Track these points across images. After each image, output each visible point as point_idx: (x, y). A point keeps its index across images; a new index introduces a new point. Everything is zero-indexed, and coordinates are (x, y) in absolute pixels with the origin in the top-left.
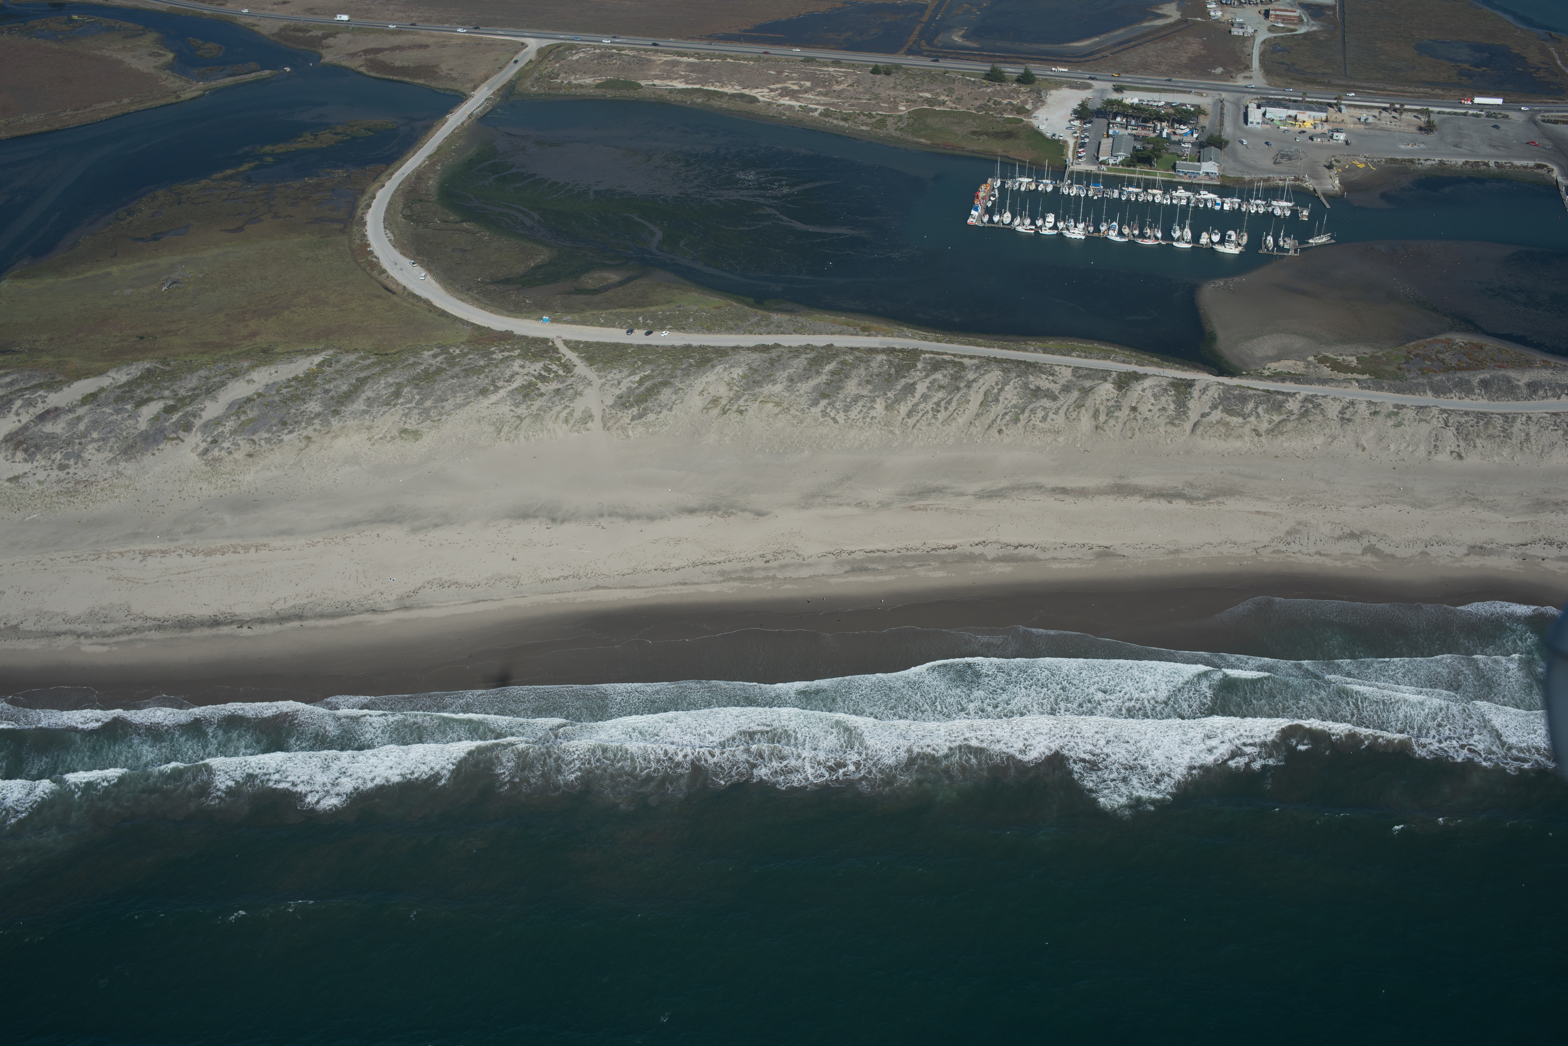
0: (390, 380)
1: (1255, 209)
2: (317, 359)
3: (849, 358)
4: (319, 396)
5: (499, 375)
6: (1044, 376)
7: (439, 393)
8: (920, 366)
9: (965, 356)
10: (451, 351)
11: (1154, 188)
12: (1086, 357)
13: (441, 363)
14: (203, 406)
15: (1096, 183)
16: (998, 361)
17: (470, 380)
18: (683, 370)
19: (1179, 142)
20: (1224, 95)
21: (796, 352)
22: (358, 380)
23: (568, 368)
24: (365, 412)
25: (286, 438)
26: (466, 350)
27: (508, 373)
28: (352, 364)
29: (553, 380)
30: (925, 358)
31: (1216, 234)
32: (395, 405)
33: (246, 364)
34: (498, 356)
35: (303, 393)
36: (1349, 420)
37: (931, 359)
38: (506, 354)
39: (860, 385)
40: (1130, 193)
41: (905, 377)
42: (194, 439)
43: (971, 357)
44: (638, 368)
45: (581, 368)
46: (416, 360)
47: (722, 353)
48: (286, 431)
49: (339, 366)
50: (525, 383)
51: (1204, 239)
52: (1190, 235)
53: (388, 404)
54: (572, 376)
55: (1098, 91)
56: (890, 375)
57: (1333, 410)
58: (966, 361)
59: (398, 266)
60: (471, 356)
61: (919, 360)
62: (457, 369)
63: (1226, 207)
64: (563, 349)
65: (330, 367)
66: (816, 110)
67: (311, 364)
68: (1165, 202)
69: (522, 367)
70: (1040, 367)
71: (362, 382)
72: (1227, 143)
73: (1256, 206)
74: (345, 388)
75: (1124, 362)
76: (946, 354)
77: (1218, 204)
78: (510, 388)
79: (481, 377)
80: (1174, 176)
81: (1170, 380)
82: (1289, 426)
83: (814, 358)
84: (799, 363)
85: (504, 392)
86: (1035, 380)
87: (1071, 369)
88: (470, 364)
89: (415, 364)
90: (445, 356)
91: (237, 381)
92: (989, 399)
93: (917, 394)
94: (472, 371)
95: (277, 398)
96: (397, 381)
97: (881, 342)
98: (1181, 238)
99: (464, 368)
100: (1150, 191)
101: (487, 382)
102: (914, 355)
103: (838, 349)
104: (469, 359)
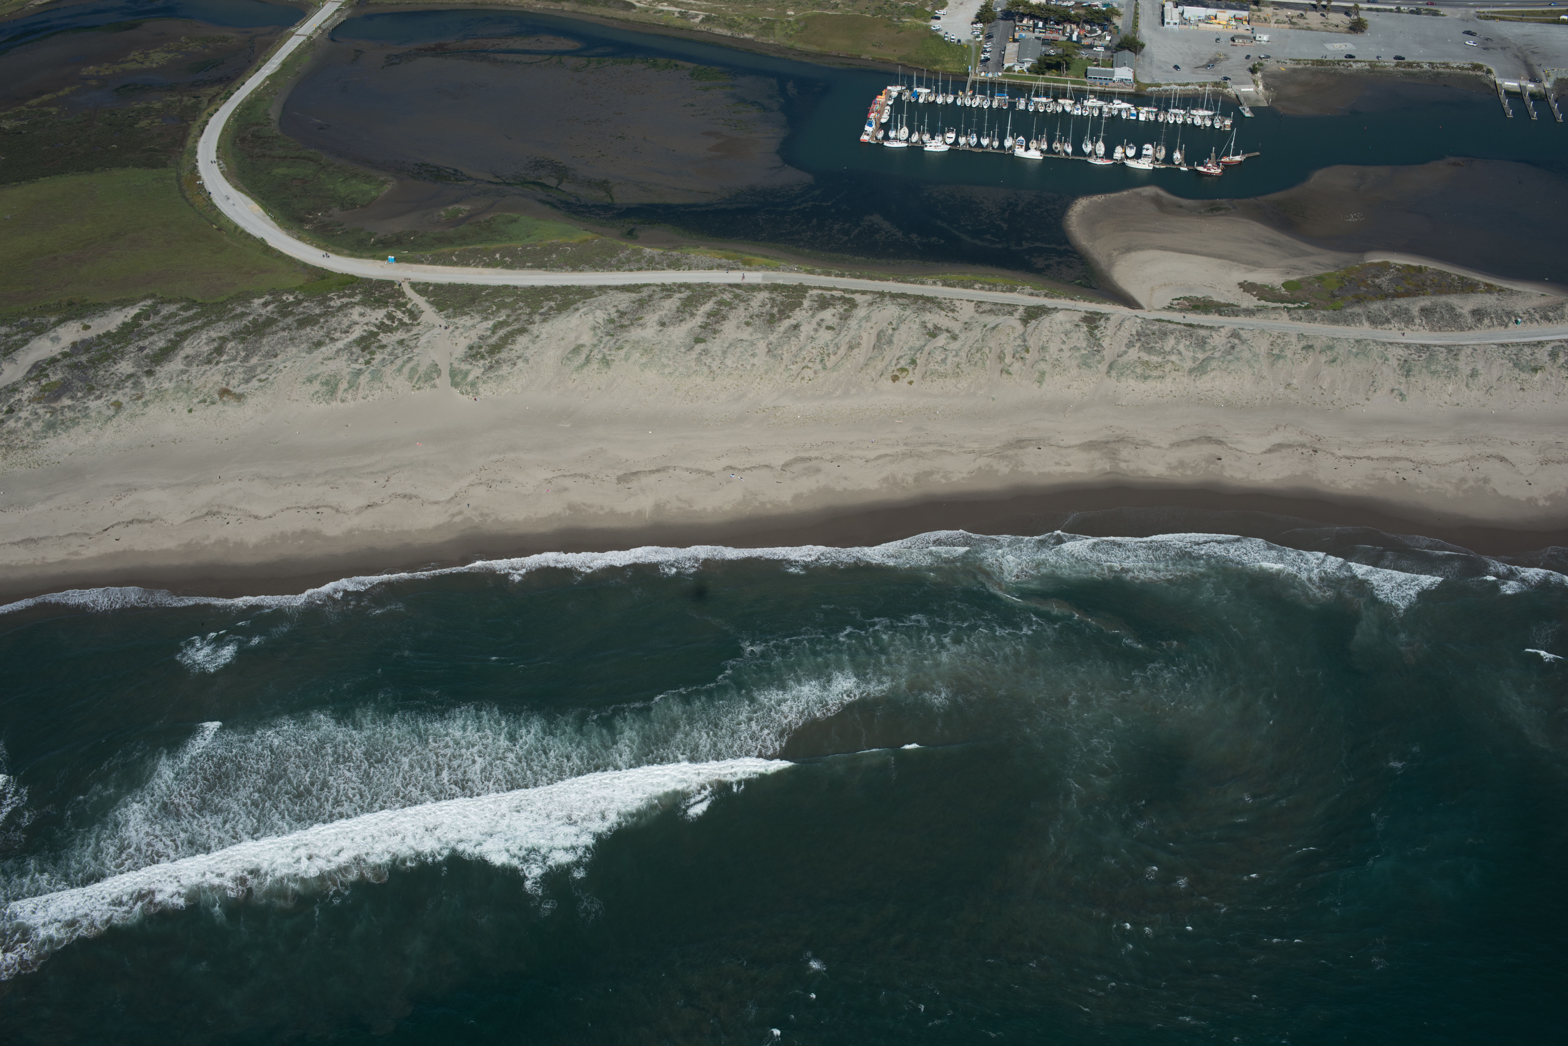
0: (213, 334)
1: (1173, 118)
2: (133, 311)
3: (727, 296)
4: (132, 355)
5: (336, 325)
6: (943, 313)
7: (267, 348)
8: (806, 303)
9: (856, 292)
10: (284, 298)
11: (1064, 97)
12: (990, 290)
13: (272, 313)
15: (1001, 92)
16: (894, 296)
17: (303, 332)
18: (541, 314)
19: (1091, 47)
21: (669, 290)
22: (177, 334)
23: (414, 314)
24: (183, 372)
25: (93, 404)
26: (301, 297)
27: (346, 322)
28: (172, 315)
29: (397, 329)
30: (811, 296)
31: (1131, 148)
32: (217, 363)
33: (53, 319)
34: (336, 303)
35: (115, 352)
36: (1279, 357)
37: (819, 296)
39: (738, 328)
40: (1038, 103)
41: (789, 317)
43: (864, 293)
44: (492, 314)
45: (429, 314)
46: (243, 309)
47: (586, 293)
48: (92, 397)
49: (157, 319)
50: (365, 334)
51: (1118, 153)
52: (1103, 149)
53: (209, 362)
54: (419, 324)
56: (772, 316)
57: (1262, 346)
58: (857, 297)
59: (231, 202)
60: (306, 304)
61: (805, 297)
62: (290, 320)
63: (1142, 118)
64: (410, 293)
65: (148, 319)
66: (697, 16)
67: (126, 316)
68: (1075, 112)
69: (362, 315)
70: (939, 303)
71: (182, 337)
72: (1143, 46)
73: (1175, 116)
74: (162, 344)
75: (1032, 294)
76: (835, 289)
77: (1133, 115)
78: (346, 341)
79: (316, 328)
80: (1085, 84)
81: (1083, 315)
82: (1214, 364)
83: (688, 298)
84: (672, 303)
85: (340, 345)
86: (934, 318)
87: (973, 303)
88: (304, 313)
89: (243, 315)
90: (277, 304)
91: (40, 339)
92: (882, 340)
93: (802, 337)
94: (307, 321)
95: (84, 358)
96: (221, 335)
97: (764, 278)
98: (1093, 153)
99: (297, 317)
100: (1060, 101)
101: (321, 333)
102: (801, 290)
103: (715, 286)
104: (304, 307)
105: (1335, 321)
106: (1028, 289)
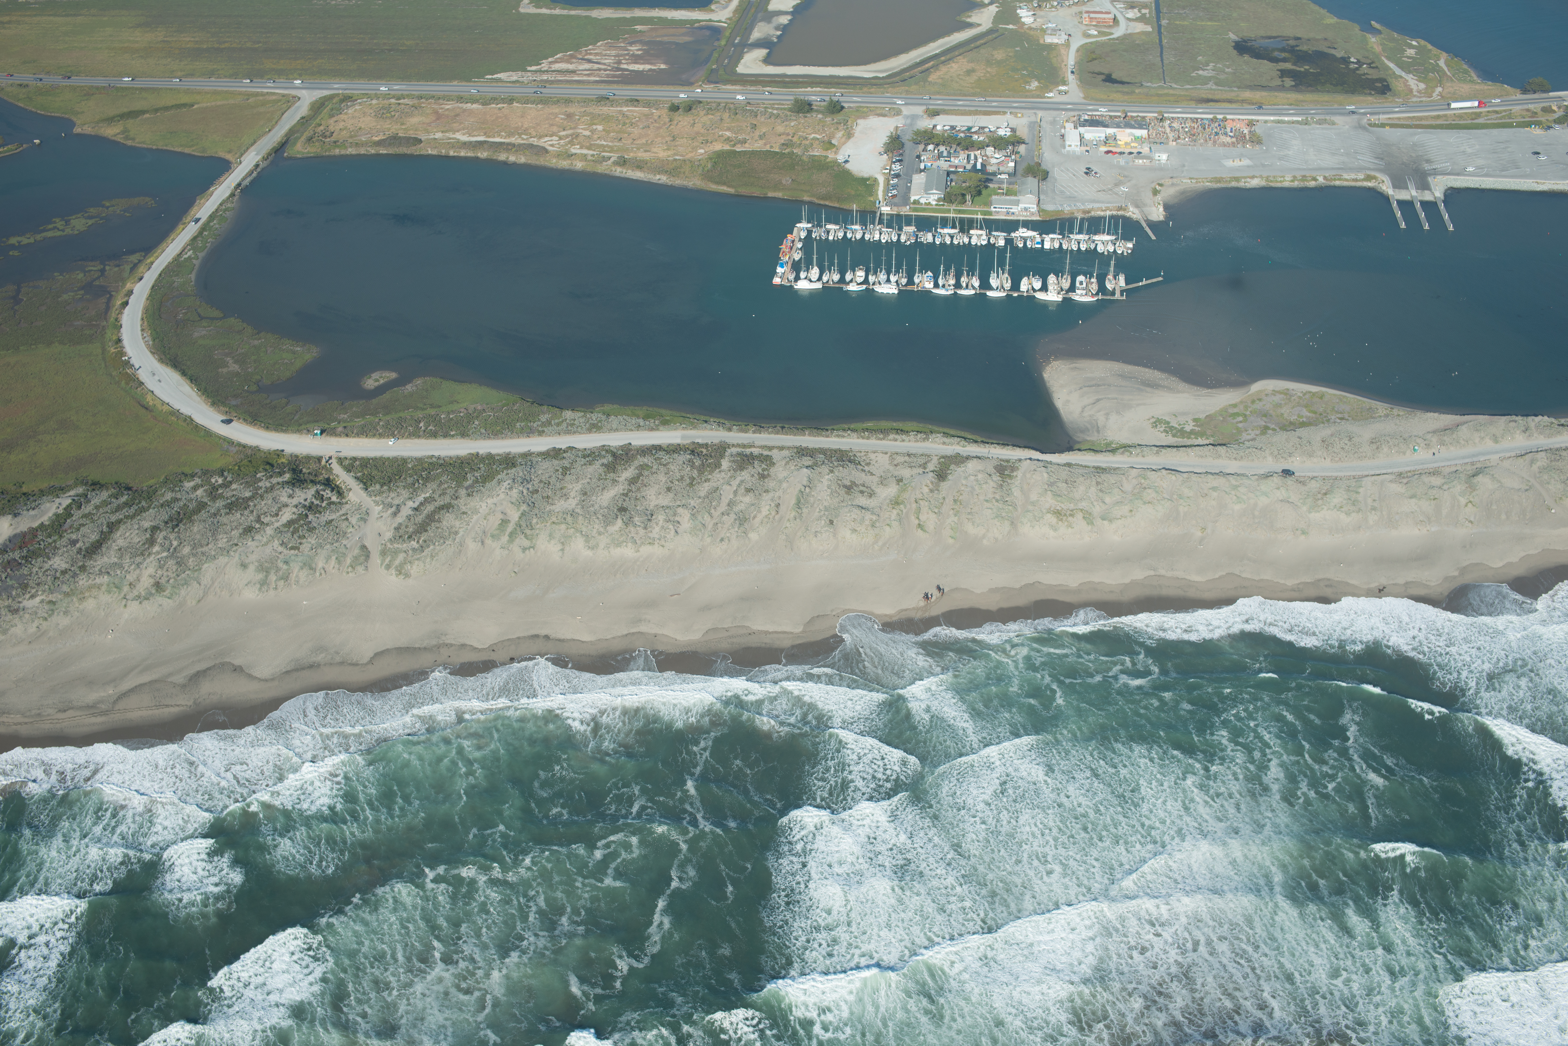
0: (144, 524)
1: (1077, 244)
2: (64, 502)
3: (648, 460)
4: (65, 549)
5: (265, 509)
8: (725, 464)
9: (773, 448)
10: (213, 480)
12: (903, 439)
13: (202, 497)
15: (909, 224)
16: (810, 452)
17: (233, 518)
18: (467, 489)
19: (994, 173)
20: (1040, 114)
21: (590, 455)
22: (109, 525)
23: (342, 493)
24: (116, 566)
25: (28, 604)
26: (229, 479)
27: (275, 505)
28: (103, 504)
29: (326, 509)
30: (730, 454)
31: (1037, 280)
32: (150, 554)
34: (265, 484)
35: (48, 546)
36: (1186, 498)
37: (737, 454)
38: (273, 481)
39: (660, 493)
40: (945, 234)
41: (708, 480)
43: (781, 448)
44: (419, 489)
45: (356, 492)
46: (173, 494)
47: (508, 462)
48: (28, 596)
49: (88, 509)
50: (294, 516)
51: (1024, 285)
52: (1009, 281)
53: (142, 554)
54: (346, 503)
55: (907, 117)
56: (692, 479)
57: (1169, 487)
58: (774, 454)
59: (156, 378)
60: (235, 486)
61: (724, 457)
62: (220, 503)
63: (1047, 245)
64: (337, 469)
65: (79, 509)
66: (610, 158)
67: (59, 507)
68: (982, 243)
69: (291, 496)
70: (854, 456)
71: (113, 527)
72: (1048, 172)
73: (1078, 242)
74: (94, 537)
75: (944, 443)
76: (753, 446)
77: (1038, 243)
78: (277, 525)
79: (246, 513)
80: (990, 213)
81: (995, 462)
83: (610, 462)
84: (594, 470)
85: (269, 531)
86: (850, 474)
87: (888, 455)
88: (233, 496)
89: (174, 500)
90: (206, 487)
92: (800, 501)
94: (236, 505)
95: (17, 555)
96: (152, 524)
97: (683, 437)
98: (1000, 287)
99: (227, 501)
100: (966, 232)
101: (252, 518)
102: (720, 449)
103: (636, 448)
104: (234, 490)
106: (940, 437)
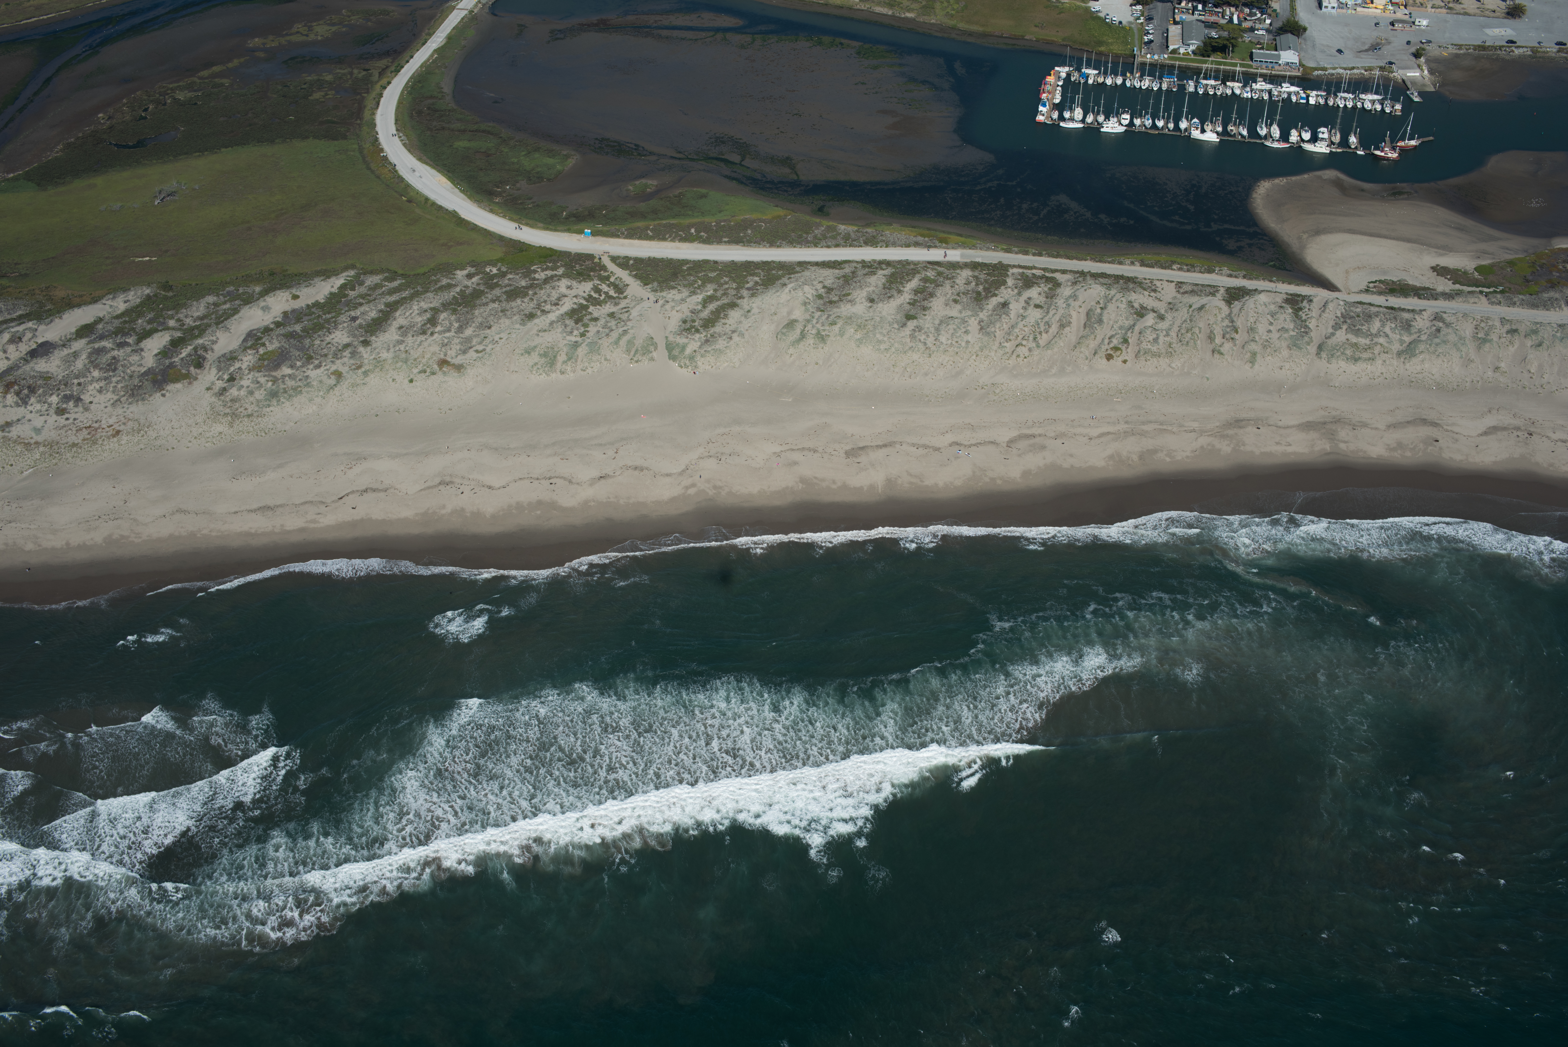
0: (424, 305)
1: (1343, 102)
2: (338, 282)
3: (931, 274)
4: (345, 325)
5: (545, 297)
6: (1146, 293)
7: (480, 320)
8: (1010, 282)
9: (1056, 271)
10: (488, 270)
11: (1233, 80)
12: (1188, 271)
13: (478, 284)
14: (214, 338)
15: (1169, 74)
16: (1095, 276)
17: (513, 304)
18: (748, 289)
19: (1252, 30)
21: (871, 267)
22: (387, 305)
23: (620, 289)
24: (400, 342)
25: (313, 374)
26: (504, 269)
27: (555, 295)
28: (377, 286)
29: (605, 302)
30: (1013, 274)
31: (1306, 131)
32: (432, 334)
33: (258, 289)
34: (541, 275)
35: (328, 321)
36: (1484, 341)
37: (1020, 274)
38: (549, 273)
39: (946, 305)
40: (1207, 85)
41: (996, 295)
42: (209, 376)
43: (1064, 272)
44: (699, 288)
45: (634, 287)
46: (449, 281)
47: (789, 269)
48: (311, 367)
49: (362, 290)
50: (575, 306)
51: (1294, 137)
52: (1278, 132)
53: (424, 333)
54: (625, 298)
56: (979, 293)
57: (1467, 329)
58: (1057, 276)
59: (417, 174)
60: (511, 276)
61: (1008, 276)
62: (497, 292)
63: (1312, 101)
64: (611, 267)
65: (354, 290)
67: (332, 287)
68: (1245, 95)
69: (569, 287)
70: (1140, 283)
71: (392, 307)
72: (1305, 29)
73: (1344, 100)
74: (373, 314)
75: (1230, 276)
76: (1034, 268)
77: (1302, 98)
78: (558, 313)
79: (526, 300)
80: (1251, 67)
81: (1285, 296)
82: (1422, 347)
83: (893, 275)
84: (877, 280)
85: (552, 317)
86: (1140, 298)
87: (1173, 284)
88: (510, 285)
89: (449, 286)
90: (481, 276)
91: (250, 308)
92: (1092, 320)
93: (1013, 314)
94: (514, 294)
95: (298, 328)
96: (432, 306)
97: (962, 256)
98: (1268, 136)
99: (504, 290)
100: (1228, 83)
101: (532, 305)
102: (1000, 270)
103: (916, 264)
104: (509, 279)
105: (1534, 306)
106: (1225, 270)
